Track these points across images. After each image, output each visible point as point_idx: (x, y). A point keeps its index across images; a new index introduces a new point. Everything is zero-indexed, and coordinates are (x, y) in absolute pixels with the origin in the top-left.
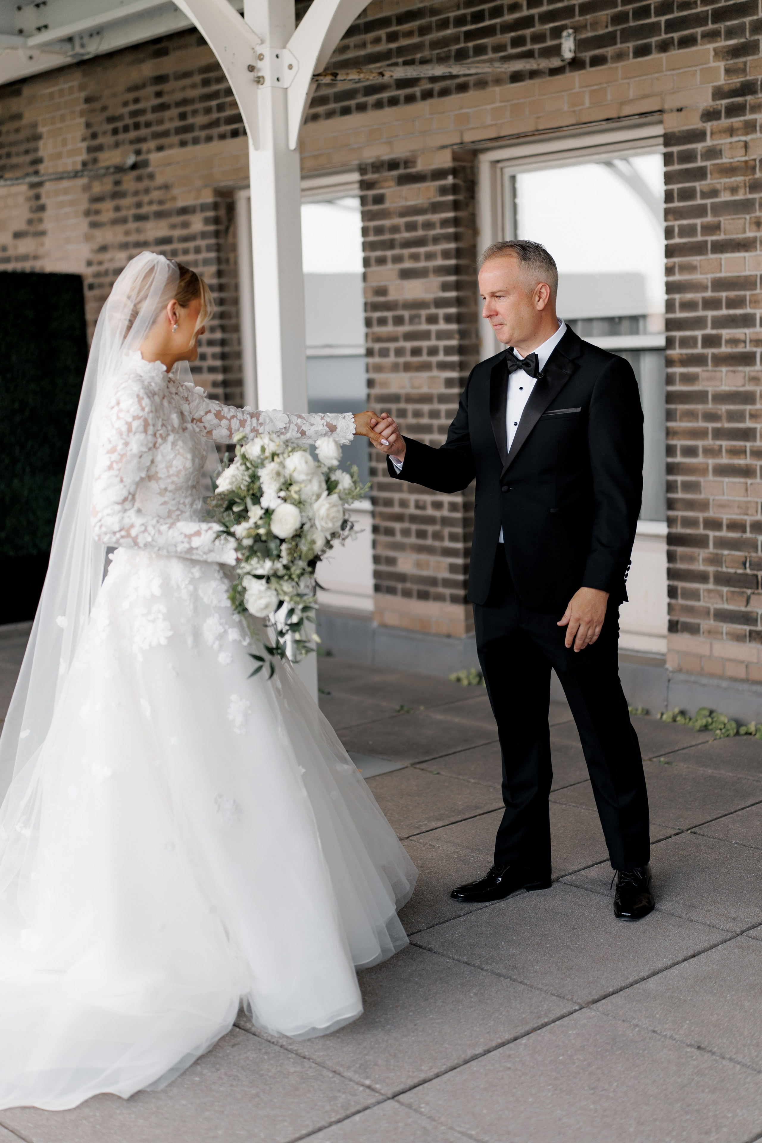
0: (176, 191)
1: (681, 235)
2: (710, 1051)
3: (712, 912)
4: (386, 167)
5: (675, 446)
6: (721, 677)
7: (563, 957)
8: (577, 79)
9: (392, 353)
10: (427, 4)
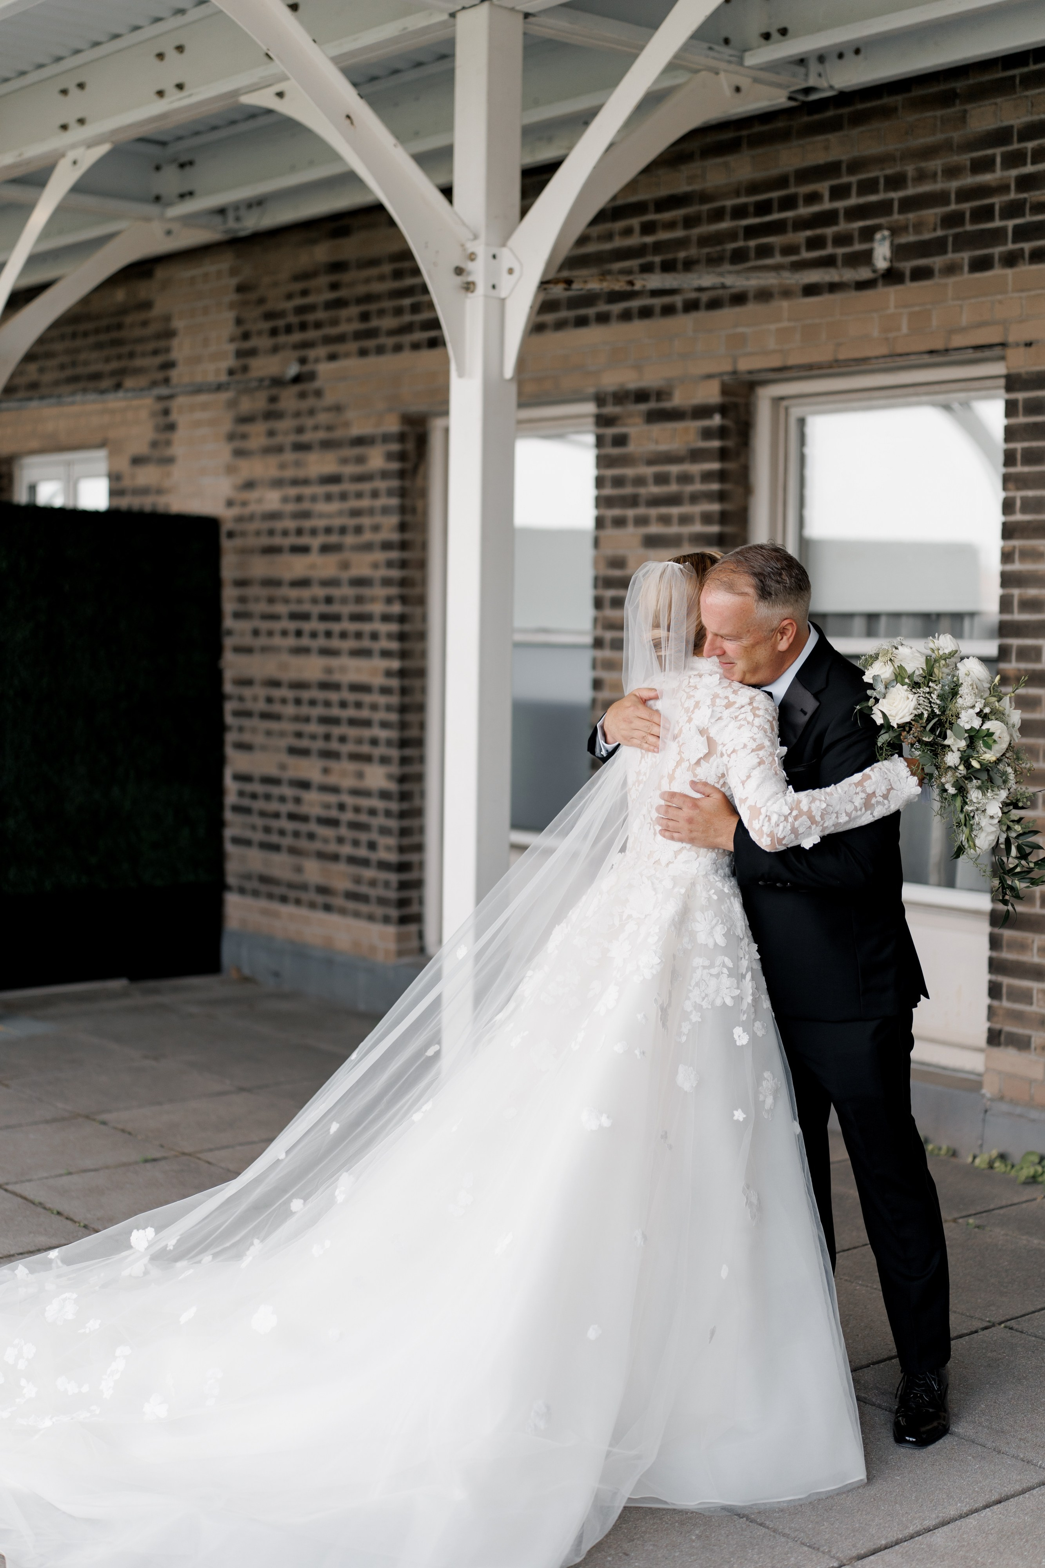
0: (350, 415)
1: (1025, 509)
3: (1028, 1442)
4: (632, 397)
8: (892, 296)
10: (696, 187)
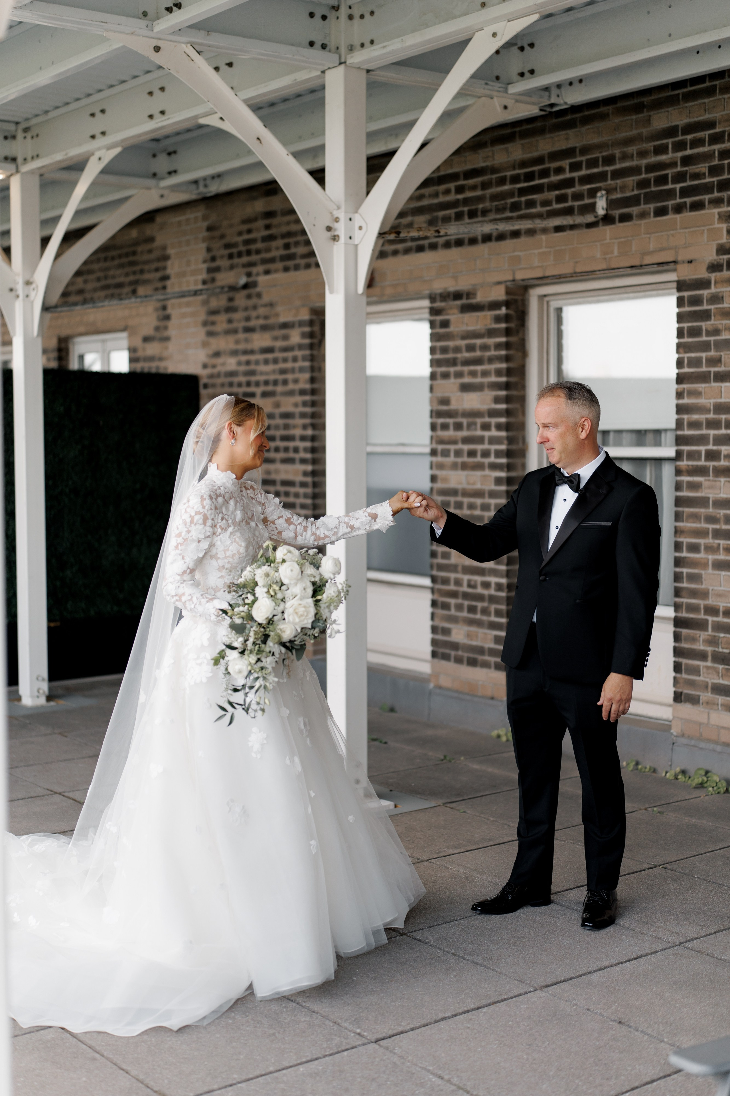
0: (279, 309)
1: (690, 365)
2: (628, 1025)
3: (660, 928)
4: (452, 297)
5: (683, 542)
6: (716, 742)
7: (531, 954)
8: (608, 232)
9: (452, 454)
10: (488, 164)
